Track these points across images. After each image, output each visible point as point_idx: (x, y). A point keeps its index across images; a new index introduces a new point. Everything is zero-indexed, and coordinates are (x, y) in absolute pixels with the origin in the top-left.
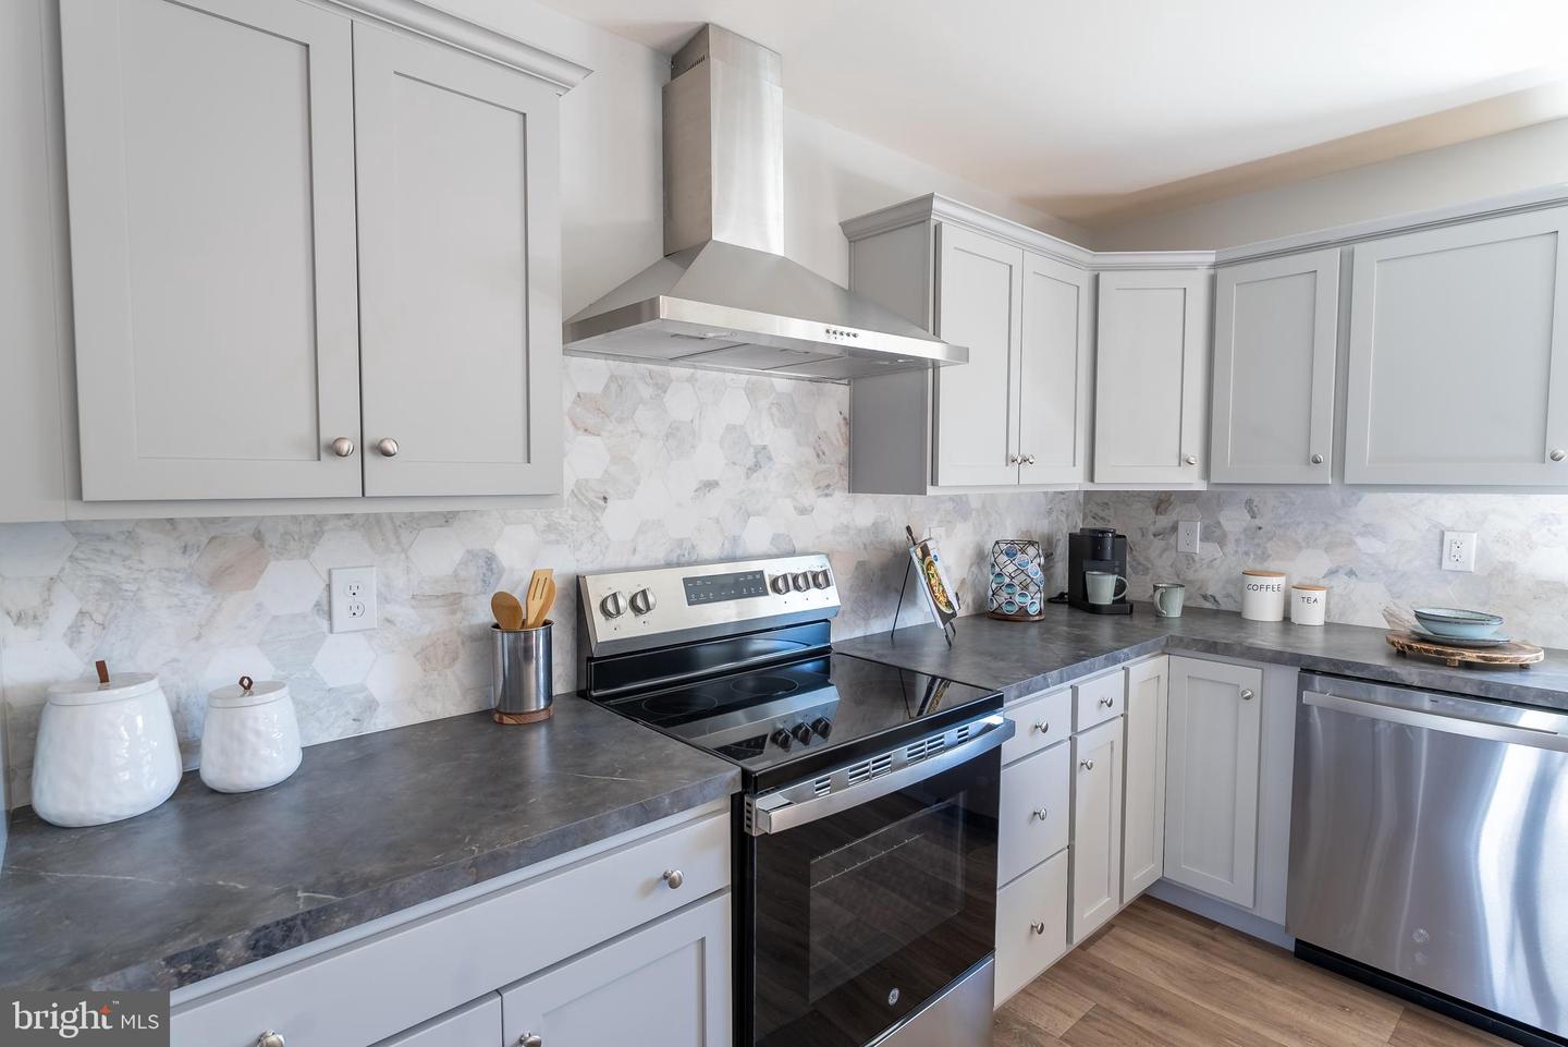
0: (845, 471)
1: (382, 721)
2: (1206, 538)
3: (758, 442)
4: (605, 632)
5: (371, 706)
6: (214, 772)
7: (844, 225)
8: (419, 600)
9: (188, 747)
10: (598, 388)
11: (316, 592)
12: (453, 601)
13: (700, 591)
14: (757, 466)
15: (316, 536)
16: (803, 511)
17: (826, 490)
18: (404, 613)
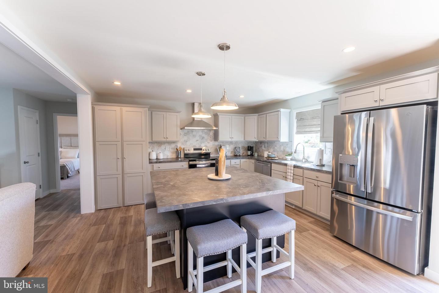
0: (214, 139)
1: (169, 157)
2: (264, 147)
3: (203, 136)
4: (185, 152)
5: (168, 156)
6: (158, 158)
7: (213, 115)
8: (172, 149)
9: (157, 157)
10: (186, 132)
11: (165, 147)
12: (174, 149)
13: (195, 149)
14: (203, 139)
15: (165, 144)
16: (209, 143)
17: (211, 141)
18: (170, 149)
